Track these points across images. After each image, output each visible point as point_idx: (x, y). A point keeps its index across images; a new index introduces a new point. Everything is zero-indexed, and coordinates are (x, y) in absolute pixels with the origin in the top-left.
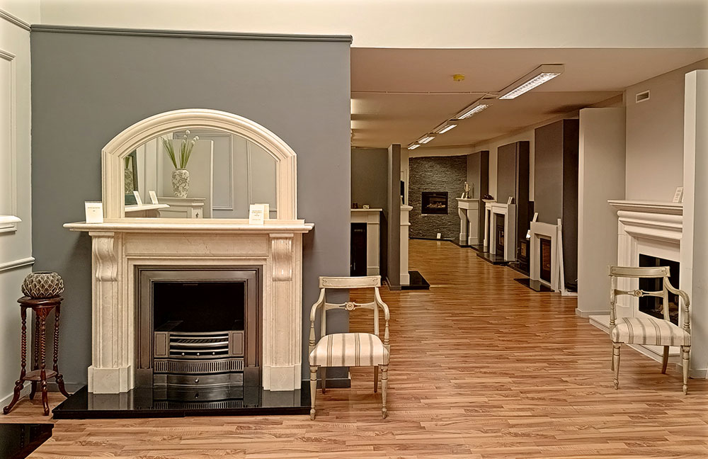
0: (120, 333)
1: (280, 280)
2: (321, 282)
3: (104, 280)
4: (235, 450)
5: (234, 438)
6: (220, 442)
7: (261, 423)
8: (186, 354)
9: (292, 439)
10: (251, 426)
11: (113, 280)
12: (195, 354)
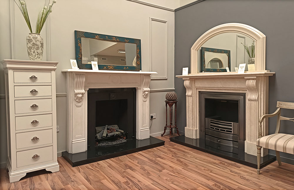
0: (193, 117)
1: (252, 100)
2: (278, 104)
3: (189, 96)
4: (209, 169)
5: (214, 165)
6: (208, 165)
7: (232, 164)
8: (221, 130)
9: (236, 175)
10: (226, 164)
11: (191, 96)
12: (225, 131)
